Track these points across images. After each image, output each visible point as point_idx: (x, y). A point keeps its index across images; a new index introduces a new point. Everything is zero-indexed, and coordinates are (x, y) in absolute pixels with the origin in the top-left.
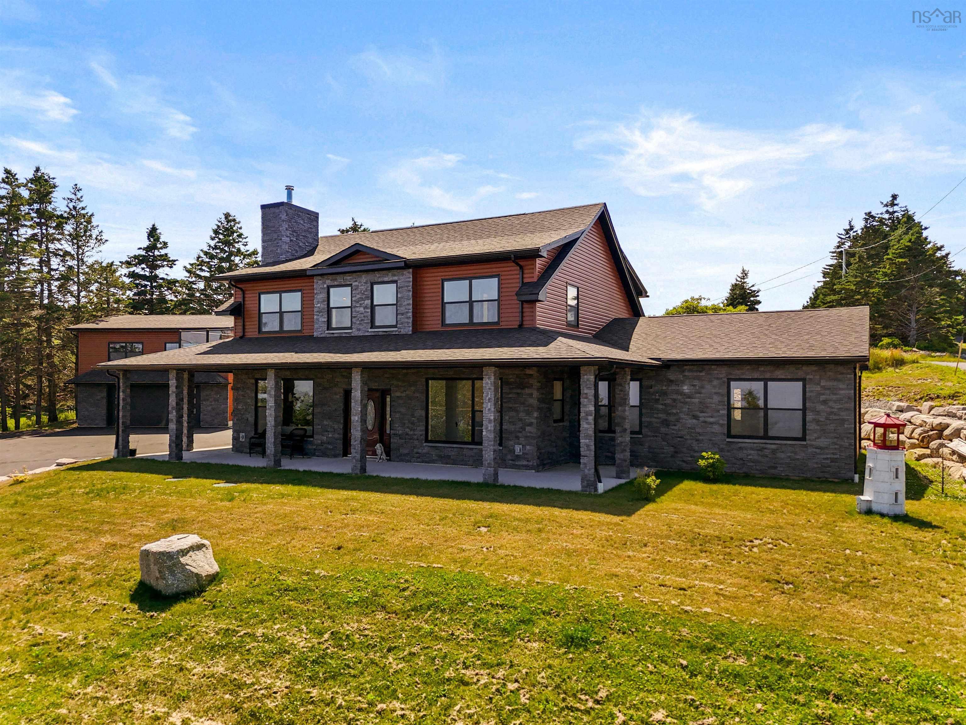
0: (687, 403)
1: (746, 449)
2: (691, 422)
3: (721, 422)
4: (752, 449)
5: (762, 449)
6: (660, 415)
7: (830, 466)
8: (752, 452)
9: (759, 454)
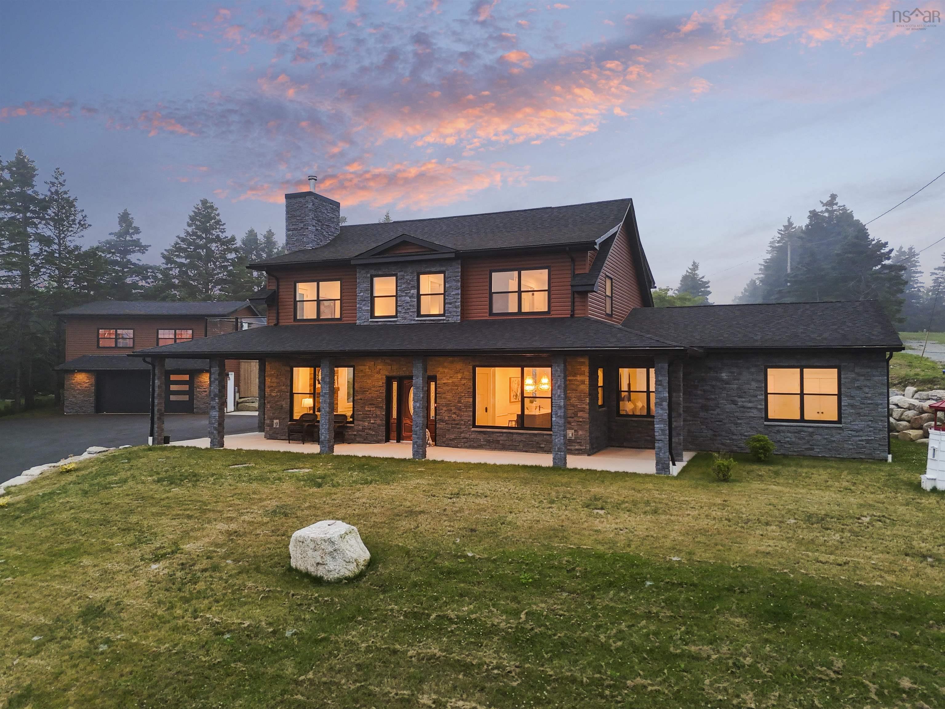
0: (725, 388)
1: (784, 432)
2: (729, 407)
3: (759, 407)
4: (789, 432)
5: (799, 432)
6: (700, 401)
7: (865, 447)
8: (789, 435)
9: (796, 437)
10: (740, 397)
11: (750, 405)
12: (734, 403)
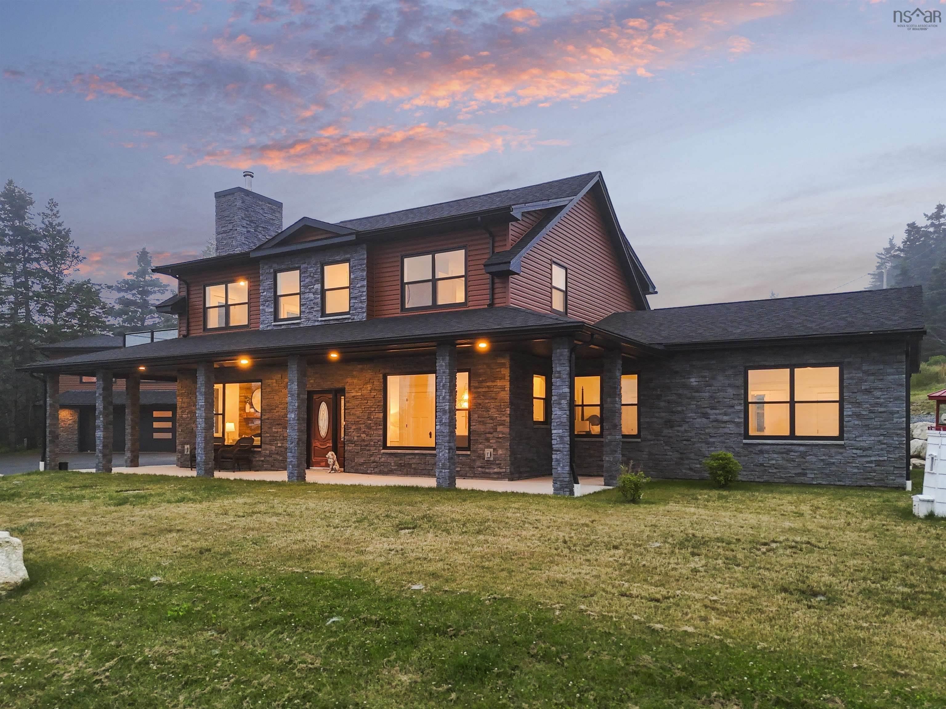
0: (694, 397)
1: (767, 452)
3: (737, 420)
4: (774, 452)
5: (788, 452)
6: (664, 415)
7: (875, 471)
8: (775, 456)
9: (783, 458)
10: (713, 408)
11: (726, 418)
12: (705, 415)
